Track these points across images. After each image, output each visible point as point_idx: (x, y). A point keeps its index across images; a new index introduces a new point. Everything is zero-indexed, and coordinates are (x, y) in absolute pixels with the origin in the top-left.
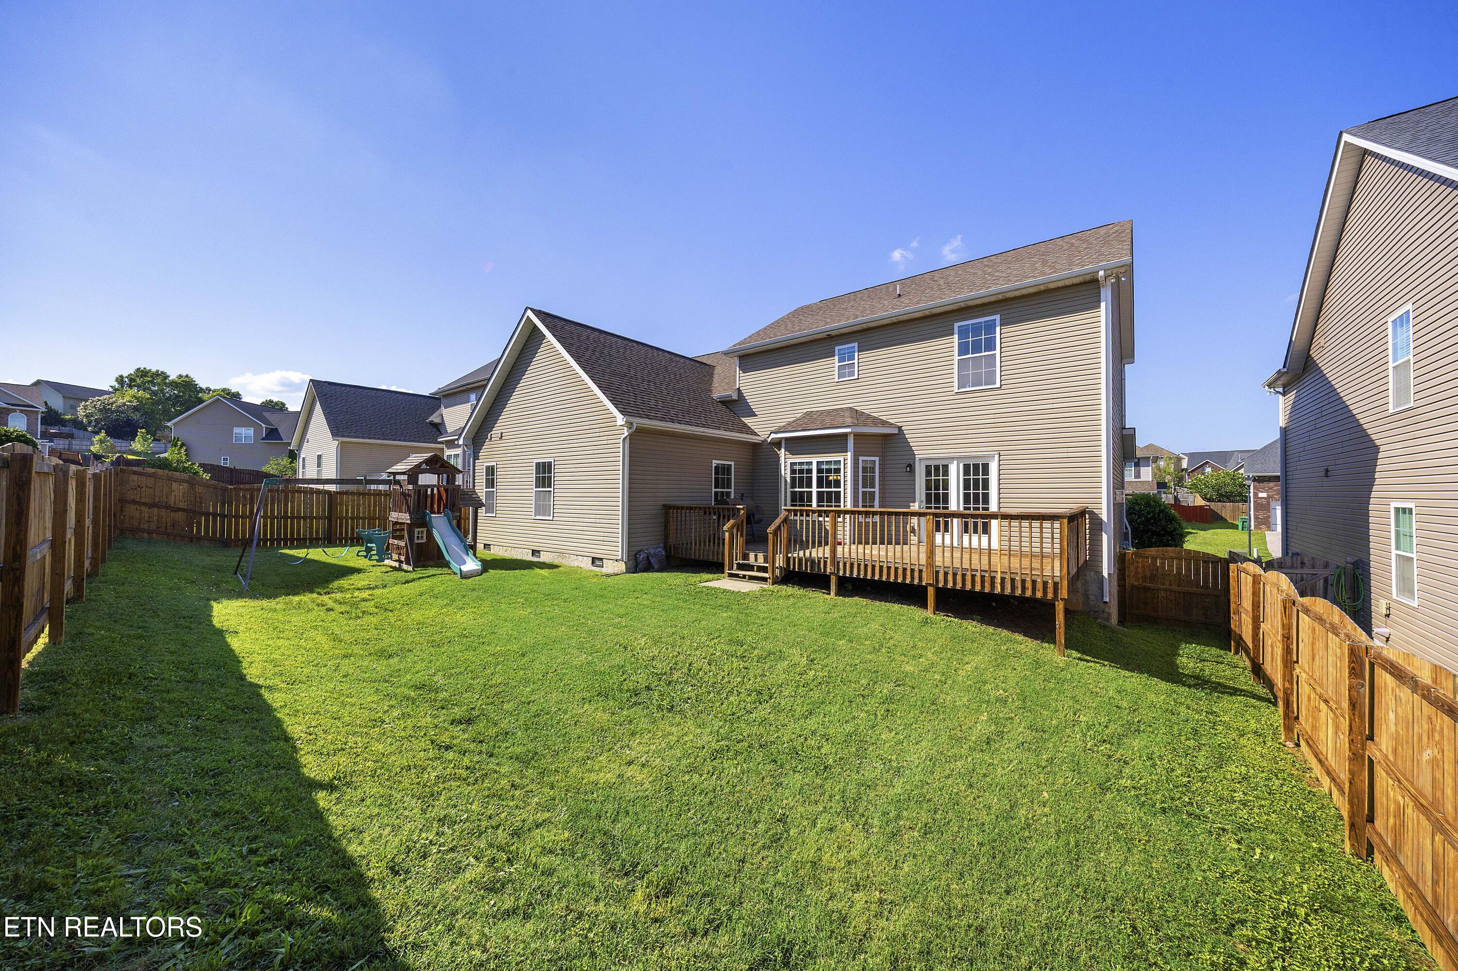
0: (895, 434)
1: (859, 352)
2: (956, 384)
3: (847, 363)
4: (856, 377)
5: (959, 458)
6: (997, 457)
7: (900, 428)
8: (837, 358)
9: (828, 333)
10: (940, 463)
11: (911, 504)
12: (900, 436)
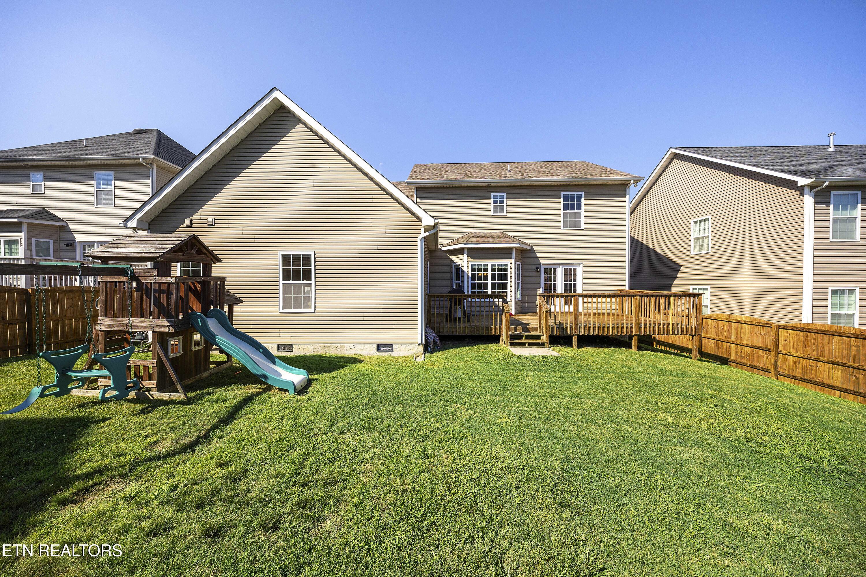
0: (529, 250)
1: (507, 199)
2: (562, 225)
3: (498, 204)
4: (505, 214)
5: (563, 265)
6: (582, 265)
7: (532, 246)
8: (492, 200)
9: (488, 184)
10: (553, 267)
11: (538, 290)
12: (532, 251)
